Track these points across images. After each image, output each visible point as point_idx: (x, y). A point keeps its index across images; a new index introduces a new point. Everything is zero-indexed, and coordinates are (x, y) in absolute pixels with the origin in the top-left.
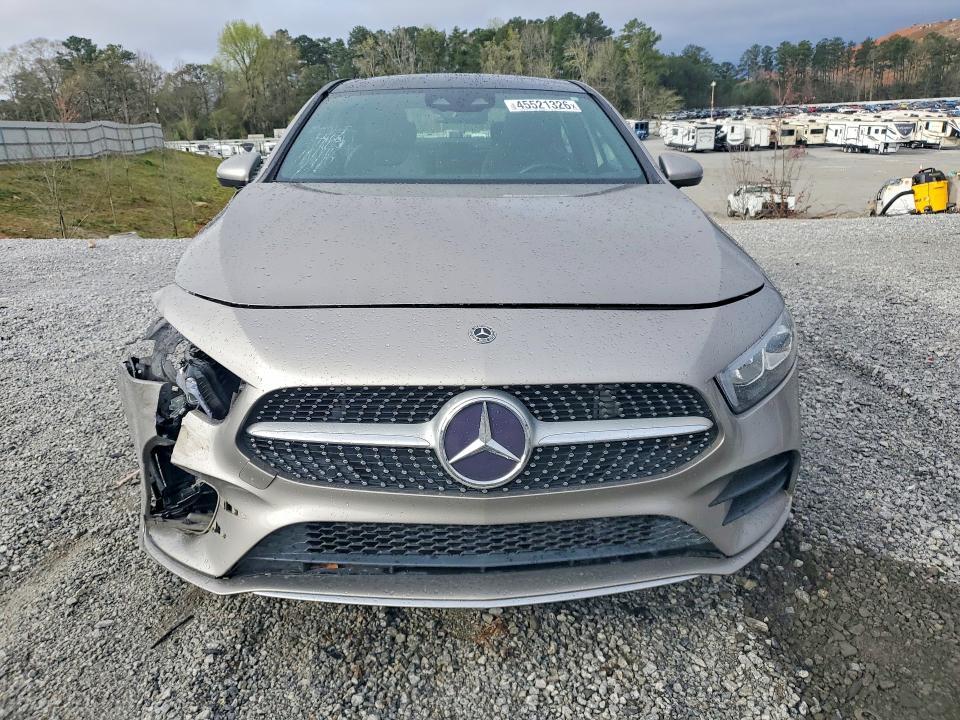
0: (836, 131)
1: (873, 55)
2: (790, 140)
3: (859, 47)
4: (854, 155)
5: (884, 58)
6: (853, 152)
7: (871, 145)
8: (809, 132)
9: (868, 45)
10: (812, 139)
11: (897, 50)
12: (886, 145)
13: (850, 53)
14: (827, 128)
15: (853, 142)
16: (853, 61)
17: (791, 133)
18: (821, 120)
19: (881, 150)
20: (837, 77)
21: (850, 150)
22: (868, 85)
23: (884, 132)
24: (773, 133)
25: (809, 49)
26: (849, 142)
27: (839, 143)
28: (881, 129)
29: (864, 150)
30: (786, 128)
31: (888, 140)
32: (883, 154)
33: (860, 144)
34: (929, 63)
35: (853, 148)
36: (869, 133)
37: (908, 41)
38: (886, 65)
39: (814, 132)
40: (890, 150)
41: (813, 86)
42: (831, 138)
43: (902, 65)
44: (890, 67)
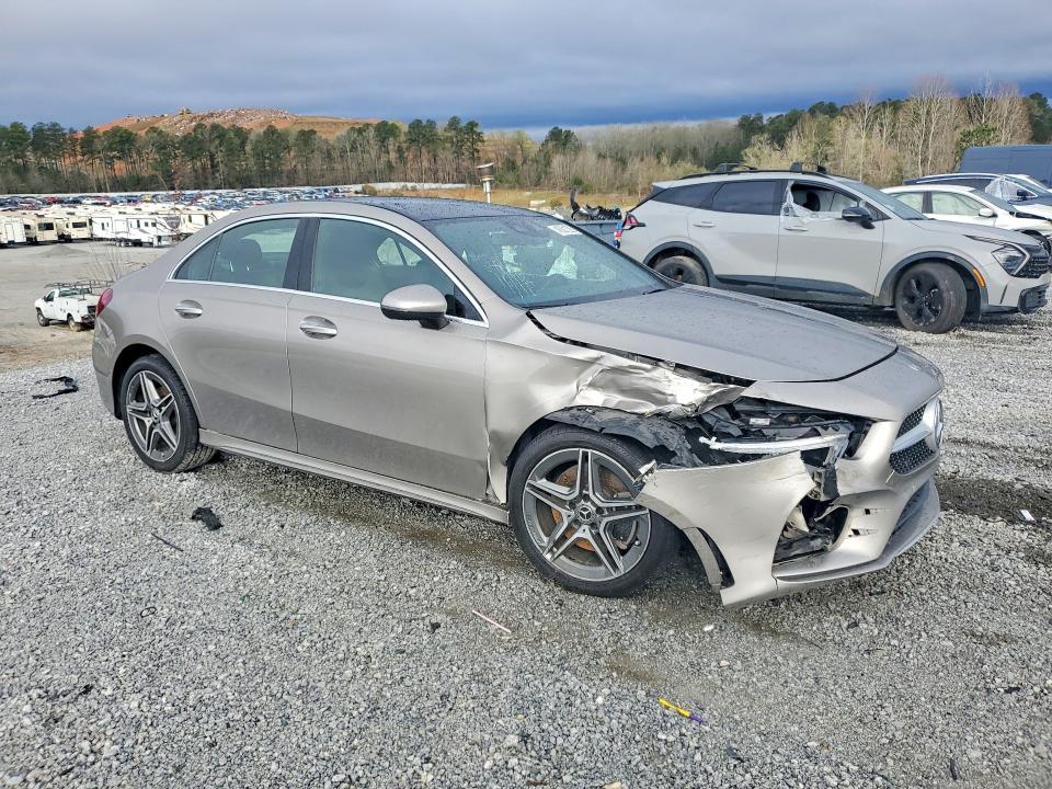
0: (103, 225)
1: (98, 145)
2: (51, 235)
3: (80, 135)
4: (129, 249)
5: (111, 149)
6: (127, 245)
7: (144, 238)
8: (71, 225)
9: (90, 133)
10: (76, 233)
11: (122, 142)
12: (159, 238)
13: (74, 141)
14: (91, 221)
15: (125, 236)
16: (78, 148)
17: (49, 227)
18: (81, 213)
19: (156, 243)
20: (66, 164)
21: (123, 244)
22: (101, 176)
23: (154, 225)
24: (27, 227)
25: (24, 132)
26: (119, 236)
27: (109, 237)
28: (150, 222)
29: (138, 243)
30: (43, 221)
31: (160, 234)
32: (159, 247)
33: (132, 237)
34: (157, 156)
35: (127, 242)
36: (139, 226)
37: (131, 134)
38: (114, 157)
39: (76, 225)
40: (164, 243)
41: (41, 174)
42: (99, 233)
43: (131, 157)
44: (119, 158)
